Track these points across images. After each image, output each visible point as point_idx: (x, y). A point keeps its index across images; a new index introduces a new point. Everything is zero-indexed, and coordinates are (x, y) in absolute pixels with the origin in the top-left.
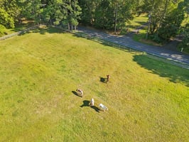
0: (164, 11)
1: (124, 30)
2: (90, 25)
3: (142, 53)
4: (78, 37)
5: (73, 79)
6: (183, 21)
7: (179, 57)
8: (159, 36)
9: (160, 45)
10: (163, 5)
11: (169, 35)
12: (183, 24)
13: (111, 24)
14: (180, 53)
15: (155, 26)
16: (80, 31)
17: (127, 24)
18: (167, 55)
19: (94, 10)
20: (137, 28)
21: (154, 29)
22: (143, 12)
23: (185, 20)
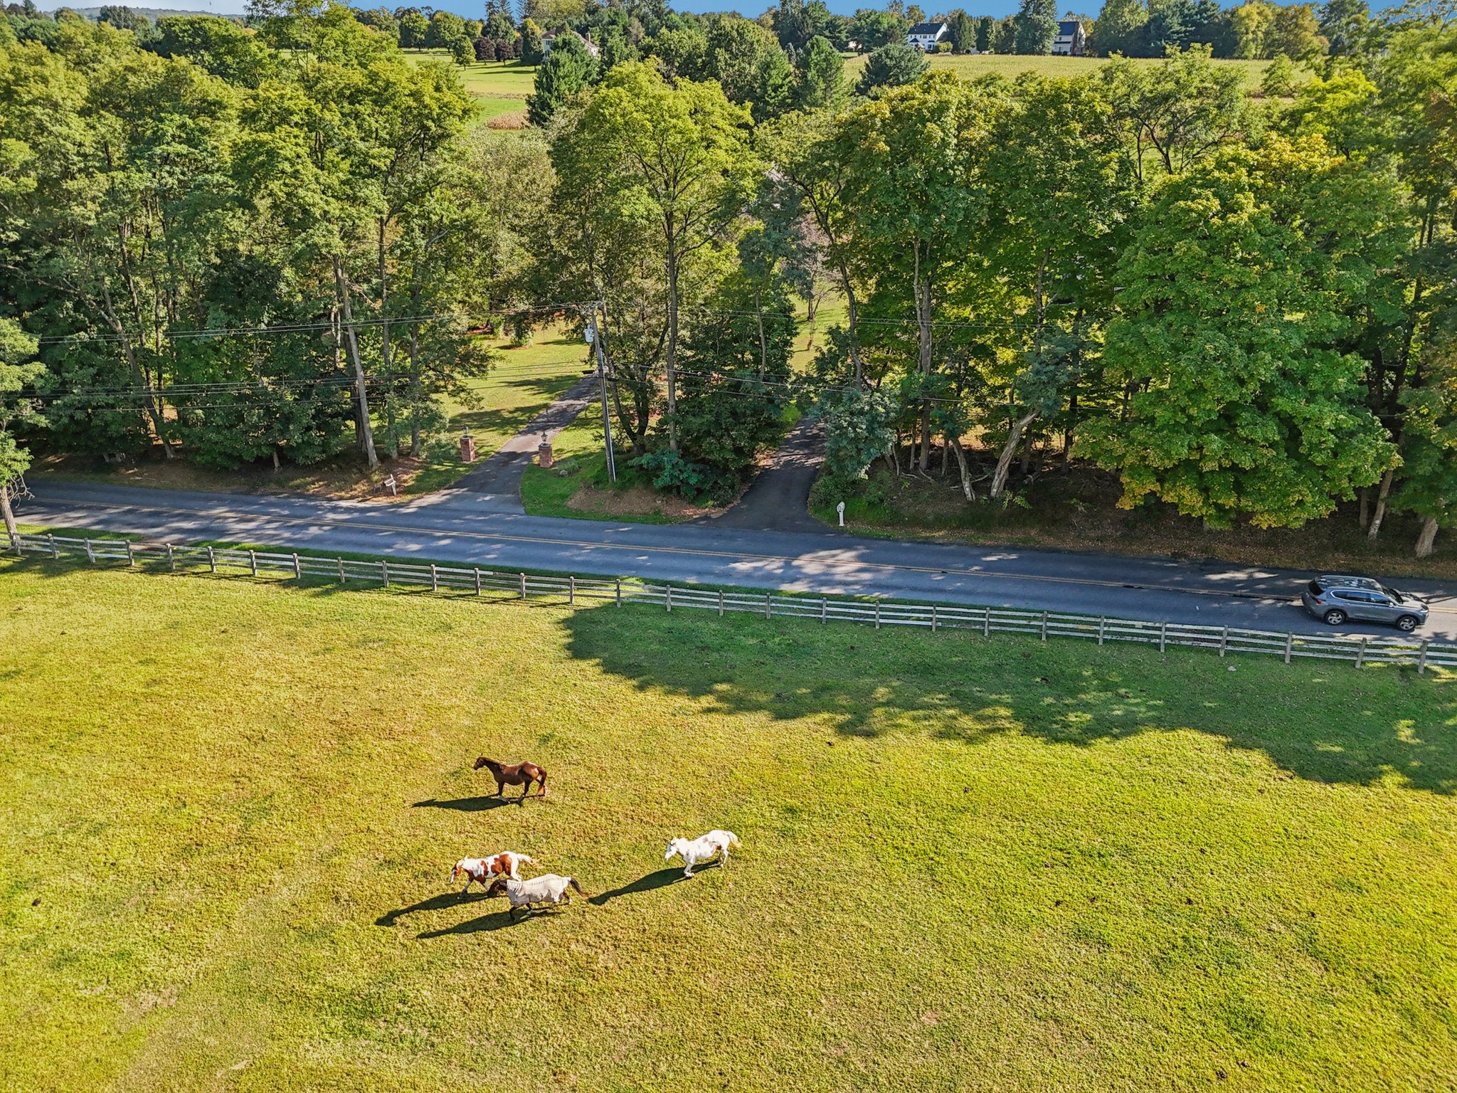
0: (674, 297)
1: (440, 453)
2: (149, 456)
3: (609, 592)
4: (52, 568)
5: (64, 960)
6: (798, 343)
7: (845, 563)
8: (685, 452)
9: (710, 509)
10: (657, 262)
11: (739, 435)
12: (801, 361)
13: (326, 421)
14: (842, 541)
15: (644, 392)
16: (59, 523)
17: (449, 407)
18: (774, 565)
19: (155, 340)
20: (528, 421)
21: (644, 414)
22: (543, 316)
23: (804, 331)
